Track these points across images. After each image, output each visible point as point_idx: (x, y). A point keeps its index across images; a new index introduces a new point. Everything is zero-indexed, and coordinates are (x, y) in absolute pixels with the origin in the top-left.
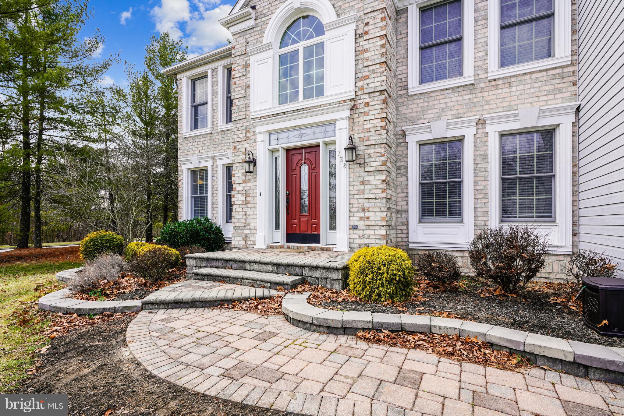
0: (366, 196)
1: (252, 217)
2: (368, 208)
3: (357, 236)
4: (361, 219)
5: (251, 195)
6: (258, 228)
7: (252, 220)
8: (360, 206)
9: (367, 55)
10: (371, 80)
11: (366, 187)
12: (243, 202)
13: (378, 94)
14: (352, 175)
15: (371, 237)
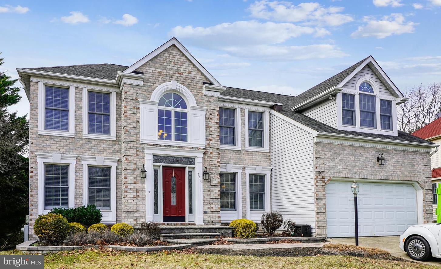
0: (211, 197)
1: (140, 206)
2: (212, 203)
3: (207, 217)
4: (208, 208)
5: (140, 192)
6: (146, 213)
7: (141, 208)
8: (208, 202)
9: (211, 129)
10: (213, 142)
11: (211, 193)
12: (134, 195)
13: (216, 149)
14: (204, 186)
15: (214, 217)
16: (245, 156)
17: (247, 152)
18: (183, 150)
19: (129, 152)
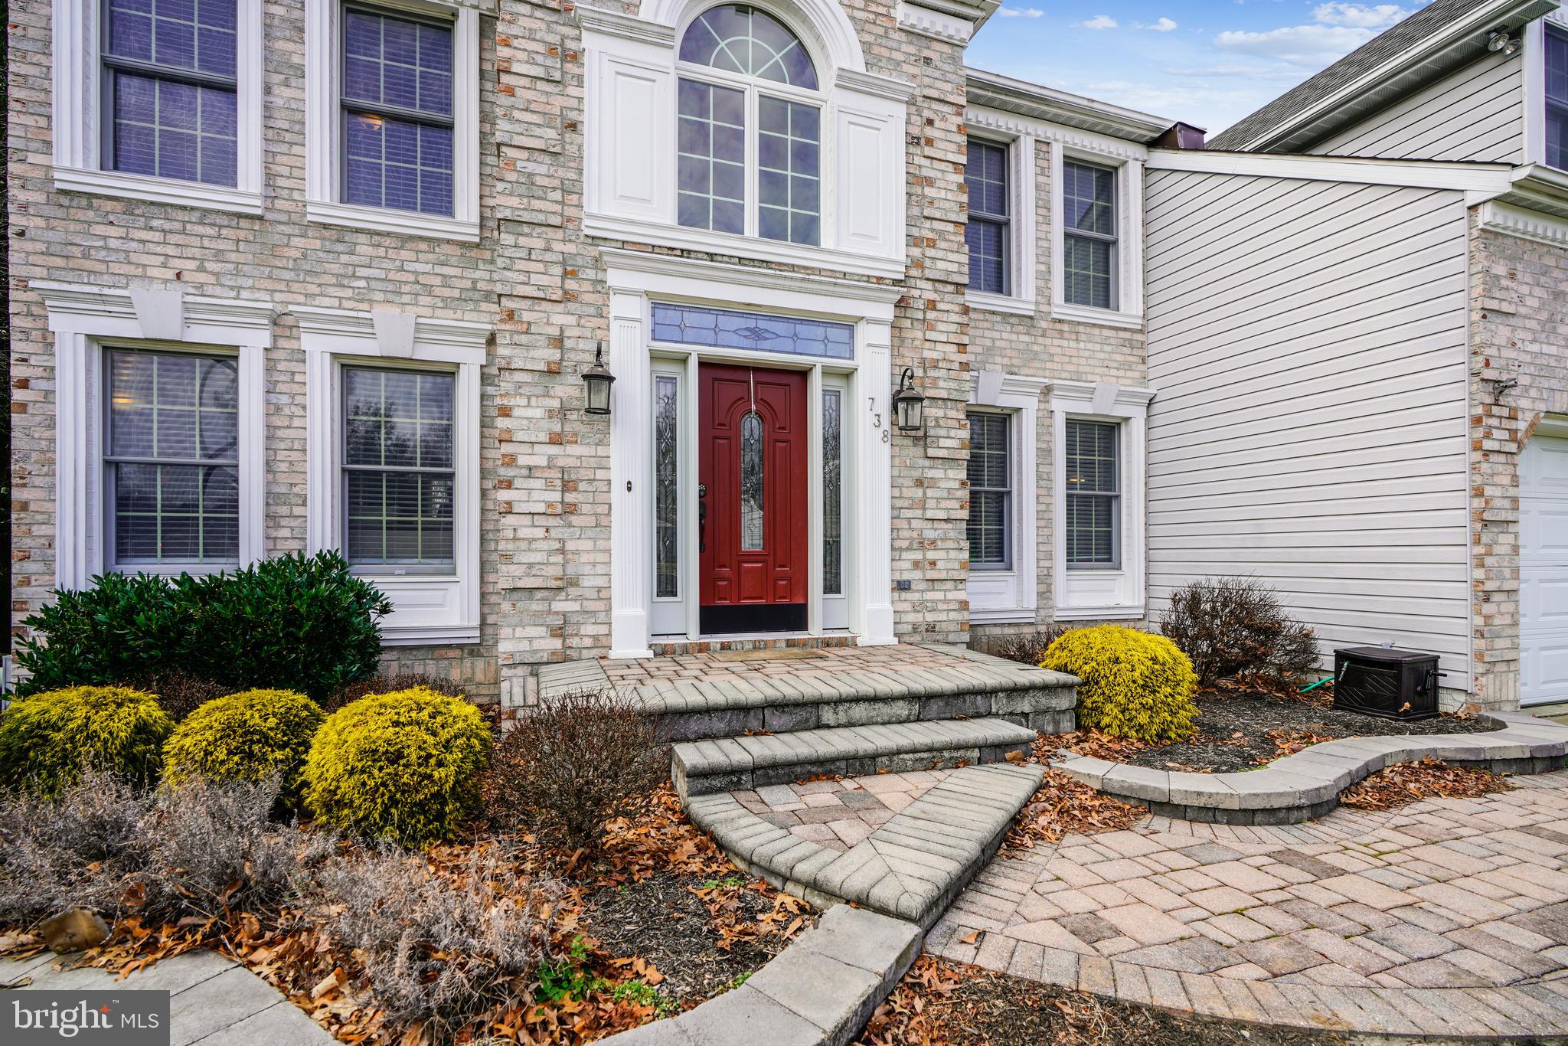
0: (929, 514)
1: (584, 558)
2: (933, 542)
3: (907, 606)
4: (916, 565)
5: (582, 486)
6: (616, 594)
7: (587, 569)
8: (915, 534)
9: (929, 192)
10: (940, 254)
11: (930, 493)
12: (550, 505)
13: (951, 288)
14: (897, 460)
15: (941, 606)
16: (1048, 341)
17: (1058, 326)
18: (803, 280)
19: (522, 278)
